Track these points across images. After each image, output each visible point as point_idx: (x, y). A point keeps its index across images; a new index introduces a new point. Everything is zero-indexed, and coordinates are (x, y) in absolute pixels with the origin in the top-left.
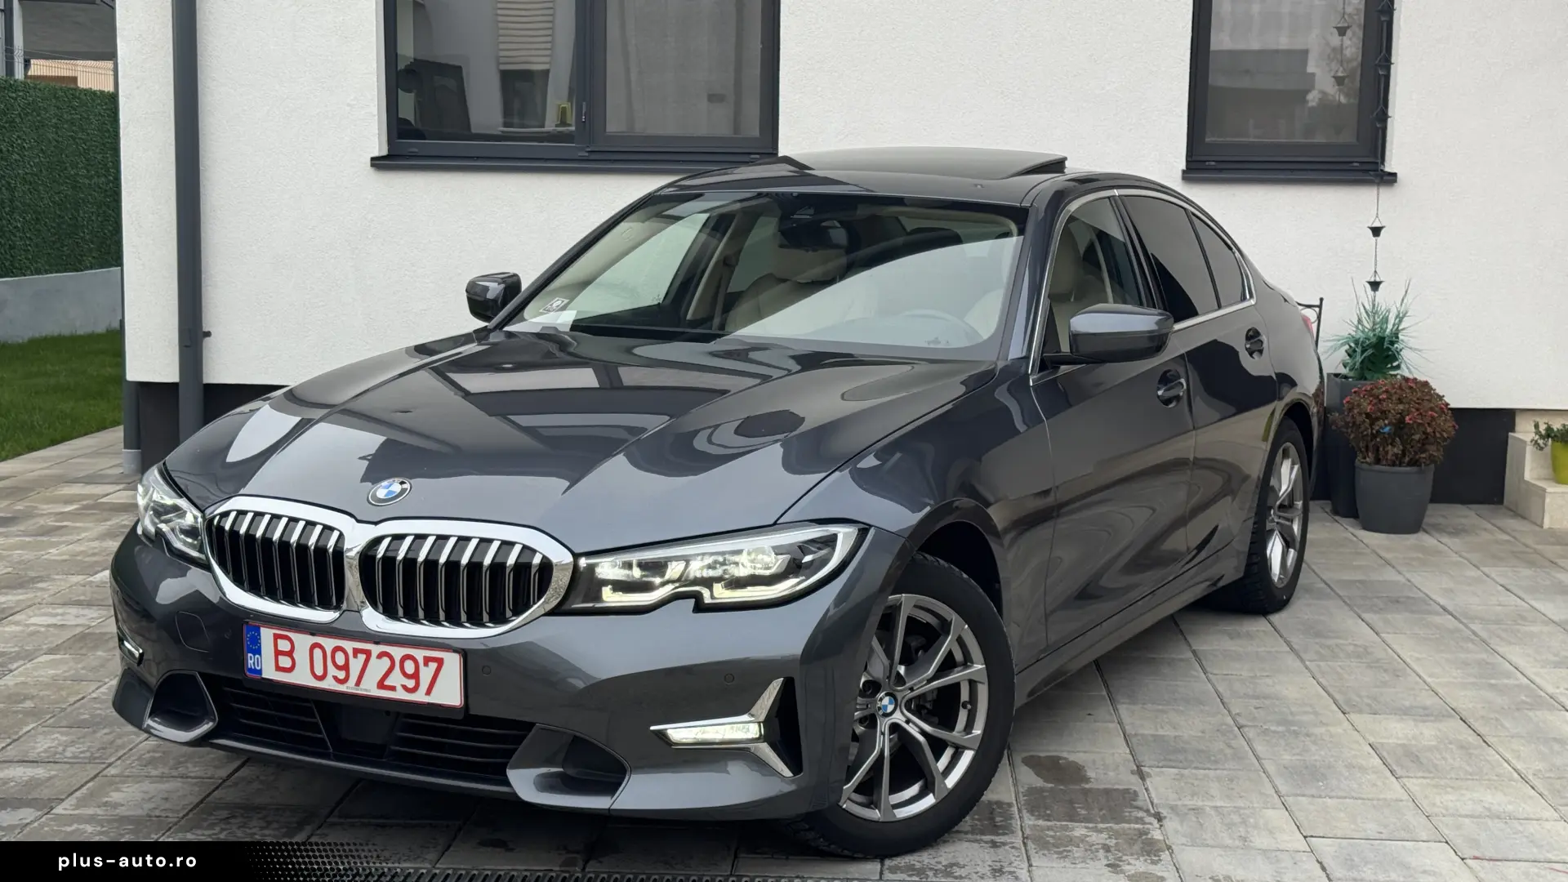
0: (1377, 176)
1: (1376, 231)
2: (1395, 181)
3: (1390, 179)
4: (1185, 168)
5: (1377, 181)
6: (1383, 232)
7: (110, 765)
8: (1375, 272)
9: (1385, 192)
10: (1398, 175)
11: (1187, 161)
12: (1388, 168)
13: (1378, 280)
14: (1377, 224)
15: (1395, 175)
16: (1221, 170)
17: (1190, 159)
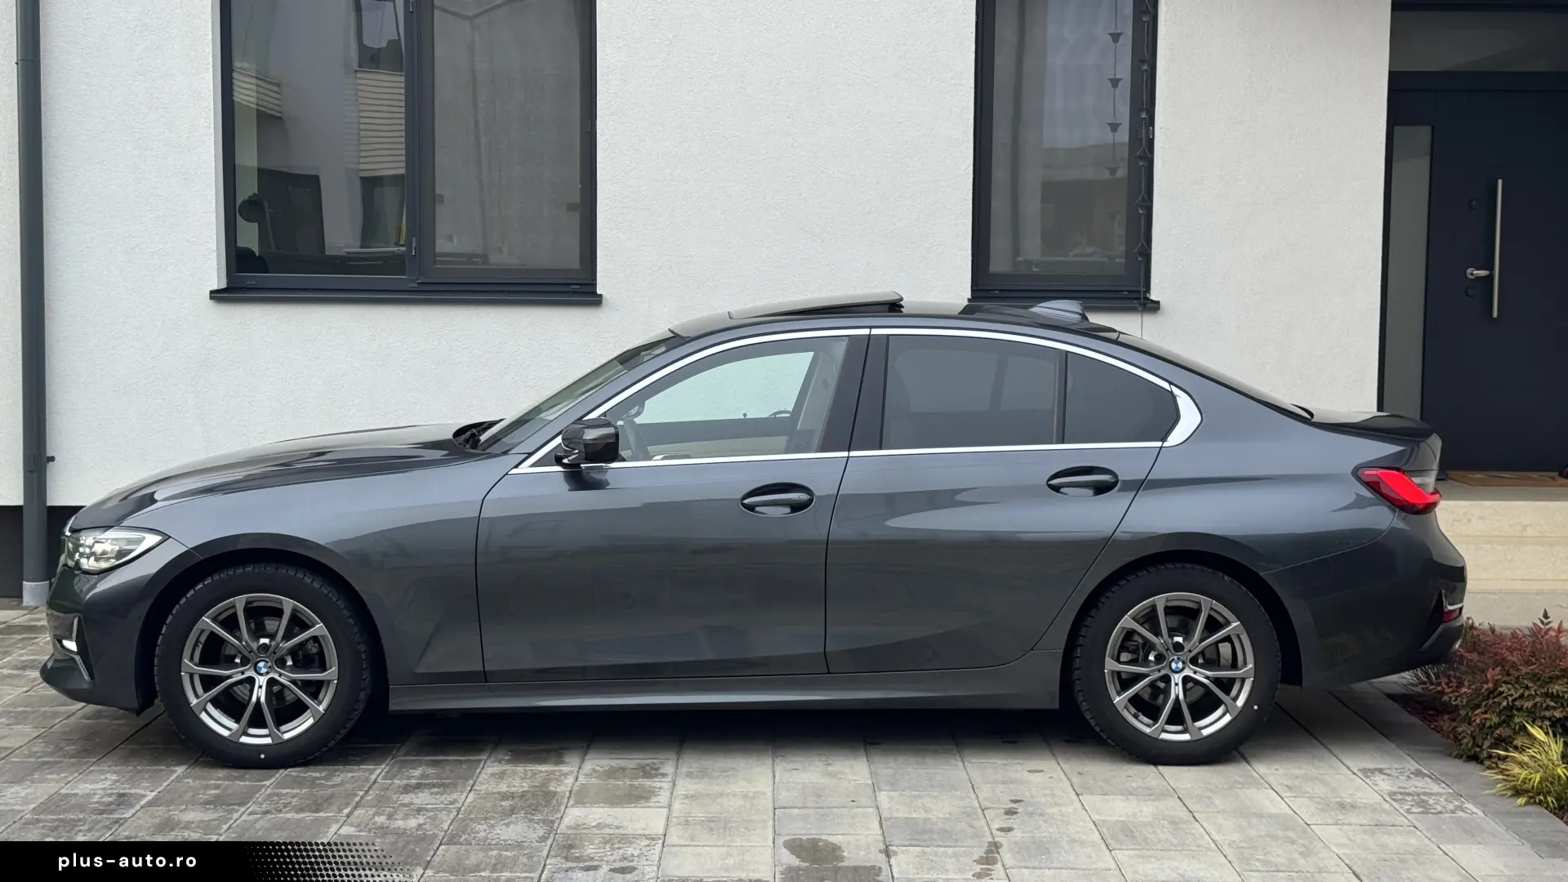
0: (1140, 304)
2: (1159, 309)
3: (1153, 307)
4: (970, 297)
5: (1140, 309)
9: (1149, 319)
10: (1163, 303)
11: (972, 290)
12: (1153, 296)
15: (1159, 302)
16: (1003, 299)
17: (974, 288)
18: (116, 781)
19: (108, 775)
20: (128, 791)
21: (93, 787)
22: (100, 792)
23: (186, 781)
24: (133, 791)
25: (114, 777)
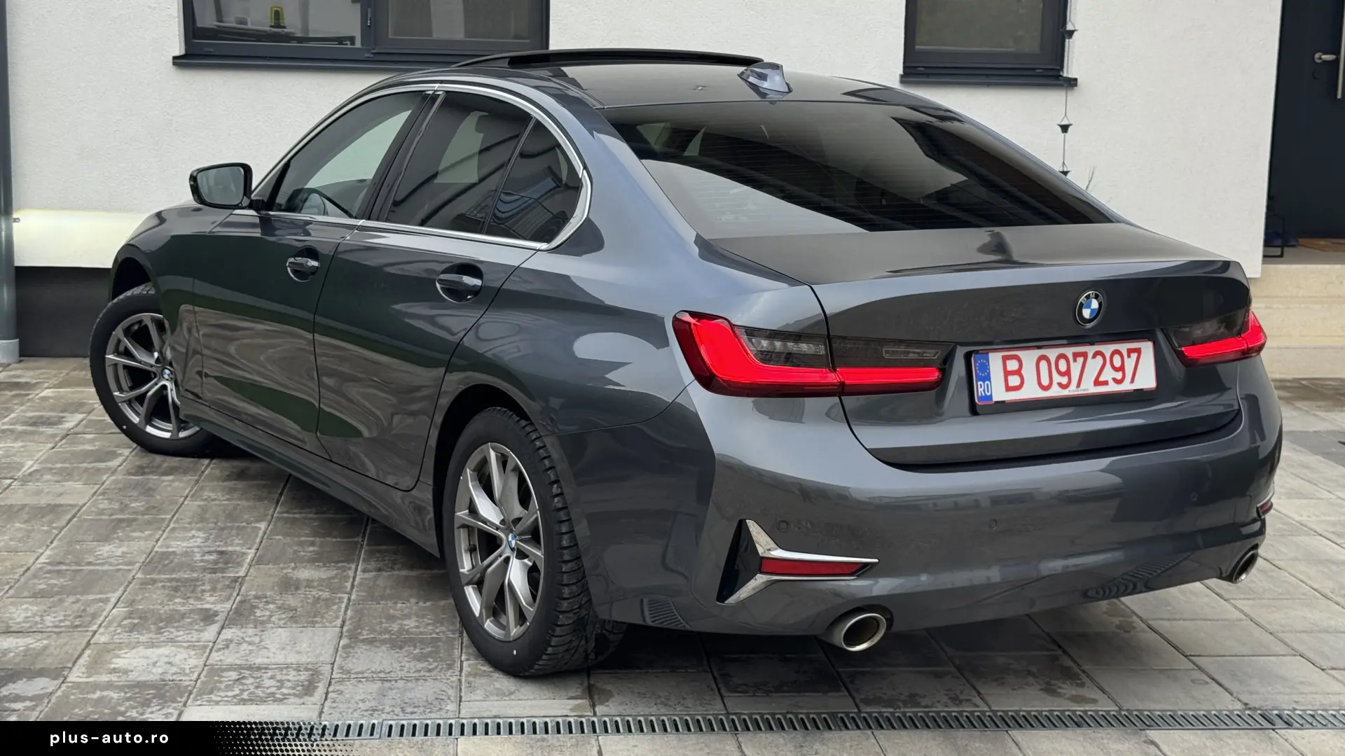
0: (1066, 81)
1: (1065, 128)
2: (1076, 85)
3: (1072, 83)
4: (902, 73)
5: (1066, 85)
6: (1070, 129)
7: (95, 632)
8: (1064, 163)
9: (1074, 96)
10: (1079, 81)
11: (905, 67)
13: (1065, 170)
14: (1065, 122)
15: (1076, 80)
16: (929, 75)
17: (906, 65)
18: (207, 539)
19: (194, 532)
20: (224, 549)
21: (185, 544)
22: (196, 550)
23: (277, 537)
24: (230, 549)
25: (201, 534)
